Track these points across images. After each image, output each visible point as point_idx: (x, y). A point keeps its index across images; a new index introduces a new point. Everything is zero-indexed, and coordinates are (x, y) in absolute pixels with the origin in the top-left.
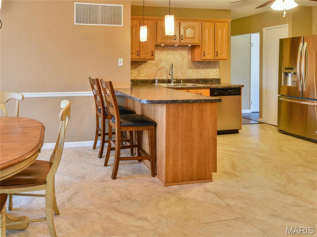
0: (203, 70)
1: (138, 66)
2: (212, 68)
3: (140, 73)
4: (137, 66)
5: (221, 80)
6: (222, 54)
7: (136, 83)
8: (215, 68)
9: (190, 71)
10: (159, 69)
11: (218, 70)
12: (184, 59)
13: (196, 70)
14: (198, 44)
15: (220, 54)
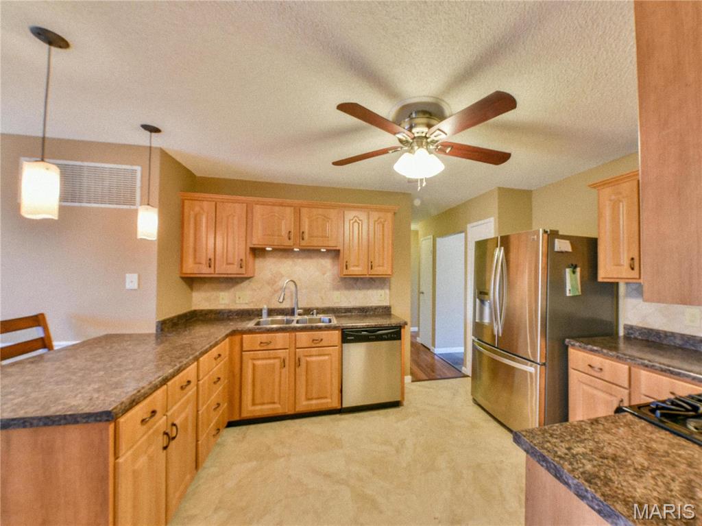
0: (360, 291)
1: (233, 286)
2: (377, 288)
3: (237, 297)
4: (230, 285)
5: (392, 308)
6: (383, 266)
7: (228, 316)
8: (382, 289)
9: (337, 293)
10: (276, 291)
11: (387, 291)
12: (324, 274)
13: (346, 292)
14: (338, 248)
15: (379, 266)
